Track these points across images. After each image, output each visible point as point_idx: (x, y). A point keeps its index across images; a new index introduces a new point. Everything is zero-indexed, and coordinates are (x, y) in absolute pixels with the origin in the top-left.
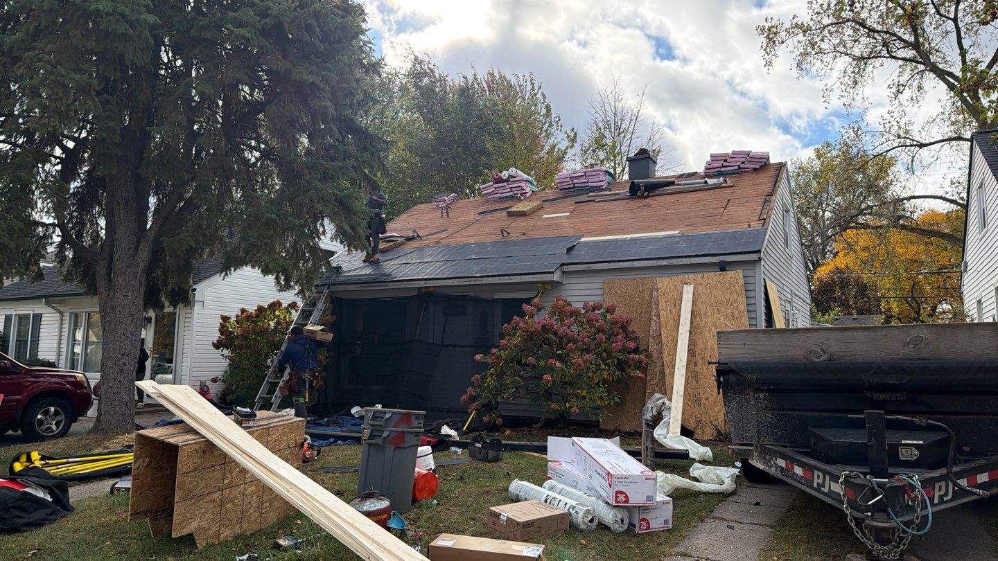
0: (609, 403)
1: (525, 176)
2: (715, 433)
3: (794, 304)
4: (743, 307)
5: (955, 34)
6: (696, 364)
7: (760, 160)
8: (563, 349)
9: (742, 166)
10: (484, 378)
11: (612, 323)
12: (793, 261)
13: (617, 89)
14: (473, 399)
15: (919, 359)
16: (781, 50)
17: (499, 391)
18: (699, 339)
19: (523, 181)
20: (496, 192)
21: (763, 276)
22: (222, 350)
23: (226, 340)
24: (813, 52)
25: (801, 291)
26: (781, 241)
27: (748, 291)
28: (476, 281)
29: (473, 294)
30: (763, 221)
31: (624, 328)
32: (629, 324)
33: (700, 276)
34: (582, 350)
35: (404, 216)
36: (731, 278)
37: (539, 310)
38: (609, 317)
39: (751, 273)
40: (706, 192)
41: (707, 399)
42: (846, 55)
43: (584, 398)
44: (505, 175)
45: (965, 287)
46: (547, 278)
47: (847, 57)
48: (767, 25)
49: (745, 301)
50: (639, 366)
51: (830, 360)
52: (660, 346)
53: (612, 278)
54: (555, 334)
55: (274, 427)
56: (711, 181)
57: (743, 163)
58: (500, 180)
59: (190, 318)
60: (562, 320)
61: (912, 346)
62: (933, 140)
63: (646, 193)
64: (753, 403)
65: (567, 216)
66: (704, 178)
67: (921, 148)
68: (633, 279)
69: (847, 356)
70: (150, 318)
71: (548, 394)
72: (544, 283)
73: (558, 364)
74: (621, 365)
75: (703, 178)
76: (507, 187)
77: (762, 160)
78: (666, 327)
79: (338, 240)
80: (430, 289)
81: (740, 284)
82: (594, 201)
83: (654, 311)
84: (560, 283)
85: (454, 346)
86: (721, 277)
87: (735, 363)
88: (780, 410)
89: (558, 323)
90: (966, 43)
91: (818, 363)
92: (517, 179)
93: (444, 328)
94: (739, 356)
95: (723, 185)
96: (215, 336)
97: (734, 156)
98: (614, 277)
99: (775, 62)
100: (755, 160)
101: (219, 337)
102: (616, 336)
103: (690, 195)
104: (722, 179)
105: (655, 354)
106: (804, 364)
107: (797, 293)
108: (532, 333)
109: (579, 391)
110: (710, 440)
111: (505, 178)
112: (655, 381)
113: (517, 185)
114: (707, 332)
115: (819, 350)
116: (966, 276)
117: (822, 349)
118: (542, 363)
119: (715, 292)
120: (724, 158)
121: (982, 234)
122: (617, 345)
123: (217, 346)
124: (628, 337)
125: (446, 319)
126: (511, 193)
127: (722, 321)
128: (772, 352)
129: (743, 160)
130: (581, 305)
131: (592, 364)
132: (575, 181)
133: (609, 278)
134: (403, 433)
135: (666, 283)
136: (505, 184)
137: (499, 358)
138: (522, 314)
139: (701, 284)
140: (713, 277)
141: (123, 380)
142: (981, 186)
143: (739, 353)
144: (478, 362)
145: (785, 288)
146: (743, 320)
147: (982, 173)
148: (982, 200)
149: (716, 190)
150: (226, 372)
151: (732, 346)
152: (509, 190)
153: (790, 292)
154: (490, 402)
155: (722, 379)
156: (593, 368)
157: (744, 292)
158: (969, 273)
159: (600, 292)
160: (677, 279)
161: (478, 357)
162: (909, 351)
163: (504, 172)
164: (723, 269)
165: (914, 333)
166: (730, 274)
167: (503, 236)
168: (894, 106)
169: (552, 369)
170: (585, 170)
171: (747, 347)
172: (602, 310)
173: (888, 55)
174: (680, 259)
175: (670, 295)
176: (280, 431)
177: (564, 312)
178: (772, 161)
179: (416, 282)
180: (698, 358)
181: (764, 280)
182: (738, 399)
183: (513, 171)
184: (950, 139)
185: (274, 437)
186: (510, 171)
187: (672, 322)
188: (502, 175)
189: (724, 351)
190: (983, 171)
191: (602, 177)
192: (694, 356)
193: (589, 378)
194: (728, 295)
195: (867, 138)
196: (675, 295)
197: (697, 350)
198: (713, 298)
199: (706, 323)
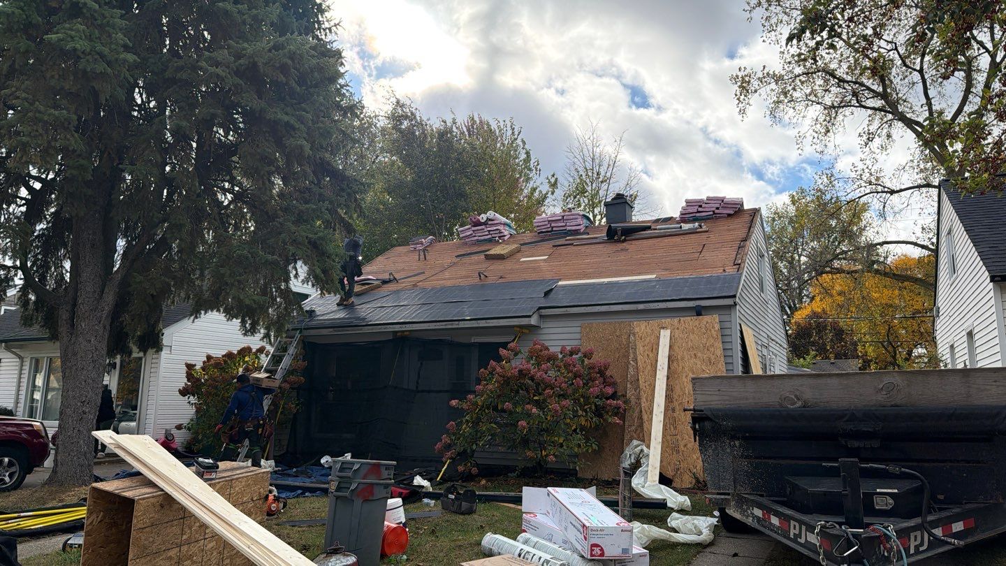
0: (587, 451)
1: (504, 220)
2: (694, 481)
3: (771, 349)
4: (719, 352)
5: (921, 85)
6: (673, 410)
7: (734, 206)
8: (540, 394)
9: (717, 211)
10: (459, 425)
11: (589, 368)
12: (769, 306)
13: (595, 135)
14: (448, 447)
15: (892, 406)
16: (754, 99)
17: (475, 439)
18: (676, 385)
19: (501, 224)
20: (474, 234)
21: (738, 321)
22: (189, 398)
23: (193, 386)
24: (786, 101)
25: (778, 336)
26: (756, 286)
27: (724, 335)
28: (452, 324)
29: (449, 338)
30: (738, 266)
31: (602, 373)
32: (606, 369)
33: (676, 320)
34: (559, 396)
35: (380, 258)
36: (707, 322)
37: (516, 354)
38: (586, 361)
39: (725, 318)
40: (682, 237)
41: (685, 446)
42: (818, 103)
43: (561, 446)
44: (483, 218)
45: (938, 332)
46: (524, 321)
47: (819, 106)
48: (740, 74)
49: (721, 346)
50: (617, 412)
51: (804, 407)
52: (638, 391)
53: (591, 321)
54: (532, 379)
55: (237, 479)
56: (686, 227)
57: (718, 208)
58: (478, 223)
59: (157, 363)
60: (539, 364)
61: (885, 393)
62: (903, 187)
63: (623, 237)
64: (728, 450)
65: (545, 260)
66: (680, 223)
67: (892, 195)
68: (610, 323)
69: (821, 402)
70: (115, 363)
71: (525, 442)
72: (521, 327)
73: (534, 410)
74: (599, 412)
75: (678, 223)
76: (486, 230)
77: (737, 206)
78: (643, 372)
79: (310, 283)
80: (405, 333)
81: (717, 329)
82: (572, 244)
83: (632, 356)
84: (537, 327)
85: (429, 392)
86: (698, 322)
87: (710, 410)
88: (756, 458)
89: (535, 368)
90: (931, 93)
91: (793, 410)
92: (495, 222)
93: (419, 374)
94: (715, 402)
95: (698, 230)
96: (182, 381)
97: (708, 202)
98: (594, 321)
99: (749, 110)
100: (729, 206)
101: (186, 384)
102: (593, 381)
103: (666, 240)
104: (697, 224)
105: (633, 400)
106: (779, 411)
107: (773, 338)
108: (508, 378)
109: (556, 439)
110: (689, 488)
111: (483, 221)
112: (633, 428)
113: (495, 228)
114: (684, 377)
115: (793, 397)
116: (938, 322)
117: (796, 396)
118: (519, 409)
119: (692, 336)
120: (699, 204)
121: (952, 280)
122: (595, 390)
123: (183, 392)
124: (607, 382)
125: (421, 364)
126: (489, 236)
127: (699, 366)
128: (747, 399)
129: (718, 205)
130: (559, 349)
131: (569, 410)
132: (553, 225)
133: (587, 321)
134: (372, 485)
135: (643, 328)
136: (483, 227)
137: (476, 404)
138: (499, 359)
139: (678, 329)
140: (690, 321)
141: (81, 429)
142: (949, 233)
143: (714, 400)
144: (453, 408)
145: (761, 333)
146: (720, 366)
147: (950, 220)
148: (951, 246)
149: (691, 235)
150: (192, 420)
151: (707, 393)
152: (487, 233)
153: (766, 336)
154: (465, 451)
155: (697, 427)
156: (570, 414)
157: (720, 337)
158: (941, 318)
159: (578, 336)
160: (654, 323)
161: (454, 403)
162: (881, 398)
163: (483, 215)
164: (699, 314)
165: (887, 380)
166: (706, 319)
167: (480, 279)
168: (866, 154)
169: (529, 415)
170: (563, 214)
171: (724, 393)
172: (580, 355)
173: (857, 104)
174: (656, 304)
175: (648, 340)
176: (243, 483)
177: (542, 357)
178: (746, 207)
179: (391, 326)
180: (676, 404)
181: (740, 325)
182: (714, 446)
183: (491, 214)
184: (919, 187)
185: (237, 489)
186: (488, 214)
187: (649, 367)
188: (480, 218)
189: (700, 398)
190: (951, 218)
191: (580, 221)
192: (672, 402)
193: (567, 424)
194: (705, 340)
195: (840, 185)
196: (652, 340)
197: (674, 396)
198: (690, 343)
199: (683, 368)
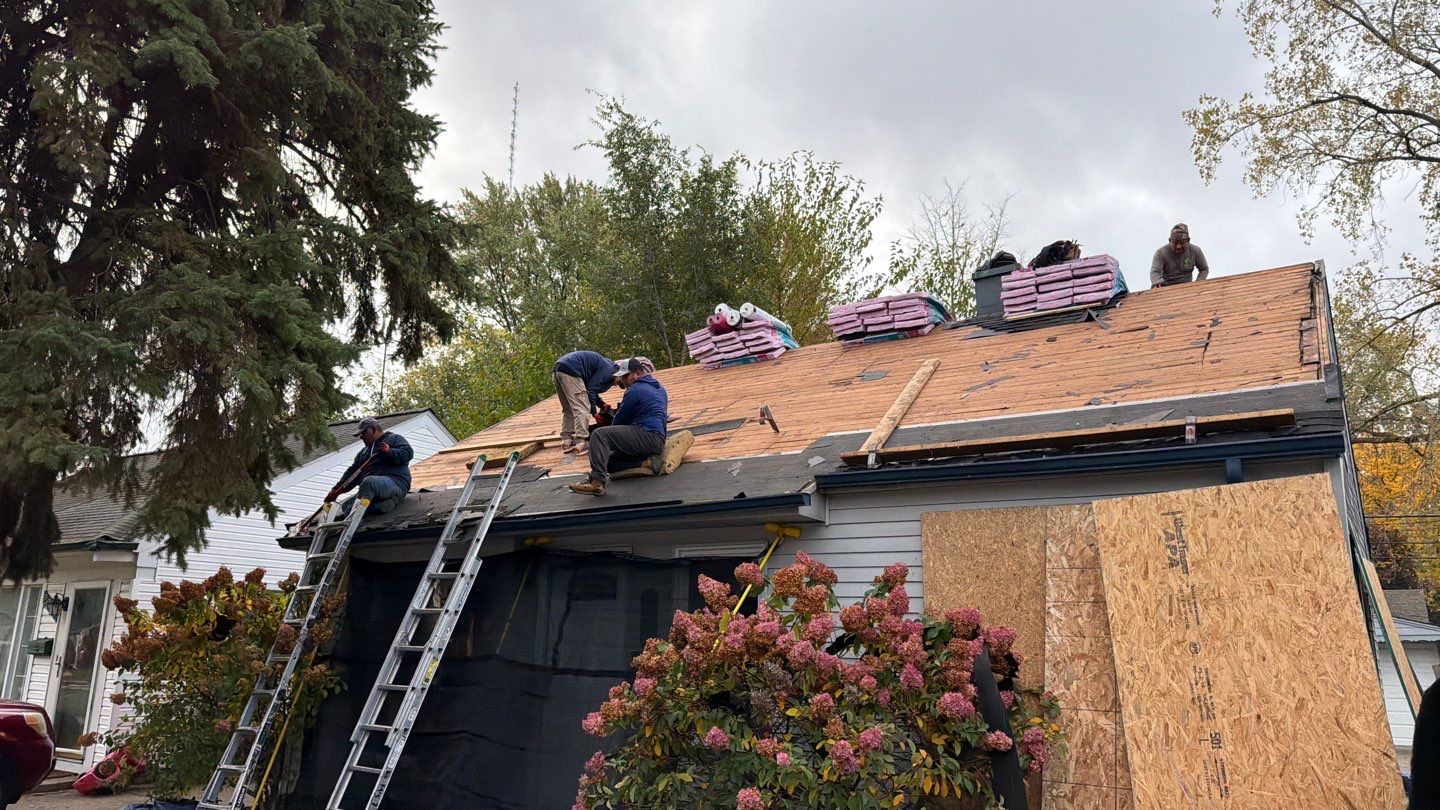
1: (772, 319)
6: (1216, 741)
16: (1225, 150)
18: (1221, 669)
20: (716, 350)
24: (1278, 157)
36: (1299, 495)
44: (732, 317)
47: (1336, 162)
58: (723, 328)
70: (65, 599)
76: (738, 340)
78: (1124, 633)
81: (1328, 511)
85: (578, 673)
86: (1270, 496)
92: (756, 324)
93: (561, 629)
99: (1218, 170)
111: (732, 323)
113: (755, 336)
114: (1242, 644)
119: (1257, 535)
126: (745, 352)
127: (1285, 617)
132: (867, 321)
135: (1117, 514)
136: (733, 334)
139: (1215, 514)
152: (741, 345)
163: (731, 312)
180: (1222, 723)
183: (747, 309)
186: (742, 309)
187: (1139, 620)
188: (728, 317)
192: (1210, 716)
194: (1296, 543)
195: (1384, 289)
196: (1144, 546)
197: (1216, 700)
198: (1251, 552)
199: (1236, 620)
